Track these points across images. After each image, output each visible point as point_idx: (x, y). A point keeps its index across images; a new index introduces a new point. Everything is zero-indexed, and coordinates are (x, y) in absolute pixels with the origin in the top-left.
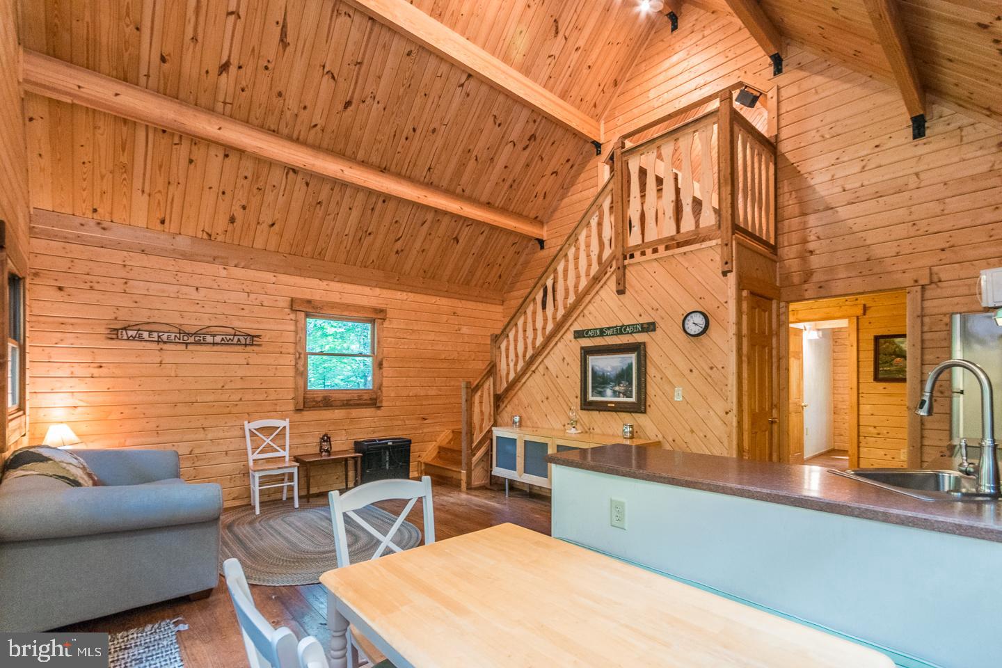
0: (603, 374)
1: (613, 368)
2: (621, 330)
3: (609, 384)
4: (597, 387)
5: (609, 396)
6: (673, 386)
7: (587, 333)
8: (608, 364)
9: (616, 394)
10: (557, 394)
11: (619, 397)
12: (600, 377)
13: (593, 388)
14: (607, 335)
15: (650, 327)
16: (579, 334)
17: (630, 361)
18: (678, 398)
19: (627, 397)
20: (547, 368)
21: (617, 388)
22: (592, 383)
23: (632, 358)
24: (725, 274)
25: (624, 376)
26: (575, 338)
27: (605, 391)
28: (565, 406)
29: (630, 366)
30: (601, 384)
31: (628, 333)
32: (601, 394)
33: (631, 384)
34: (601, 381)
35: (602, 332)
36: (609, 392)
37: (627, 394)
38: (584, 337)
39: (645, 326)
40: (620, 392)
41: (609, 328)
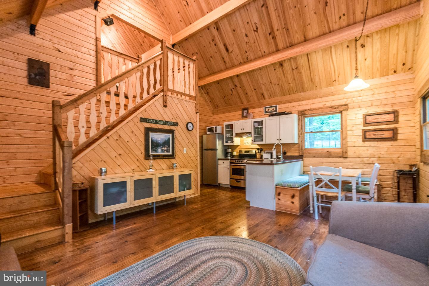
0: (157, 142)
1: (161, 139)
2: (165, 123)
3: (159, 146)
4: (154, 148)
5: (160, 152)
6: (183, 148)
7: (148, 121)
8: (159, 137)
9: (163, 151)
10: (128, 152)
11: (164, 152)
12: (155, 143)
13: (152, 148)
14: (159, 124)
15: (176, 124)
16: (143, 120)
17: (169, 137)
18: (185, 152)
19: (168, 152)
20: (120, 136)
21: (163, 148)
22: (152, 146)
23: (170, 136)
24: (197, 113)
25: (166, 143)
26: (141, 121)
27: (158, 150)
28: (133, 159)
29: (169, 139)
30: (156, 146)
31: (168, 125)
32: (156, 151)
33: (169, 147)
34: (156, 145)
35: (156, 122)
36: (159, 150)
37: (168, 151)
38: (147, 122)
39: (175, 123)
40: (165, 150)
41: (160, 121)
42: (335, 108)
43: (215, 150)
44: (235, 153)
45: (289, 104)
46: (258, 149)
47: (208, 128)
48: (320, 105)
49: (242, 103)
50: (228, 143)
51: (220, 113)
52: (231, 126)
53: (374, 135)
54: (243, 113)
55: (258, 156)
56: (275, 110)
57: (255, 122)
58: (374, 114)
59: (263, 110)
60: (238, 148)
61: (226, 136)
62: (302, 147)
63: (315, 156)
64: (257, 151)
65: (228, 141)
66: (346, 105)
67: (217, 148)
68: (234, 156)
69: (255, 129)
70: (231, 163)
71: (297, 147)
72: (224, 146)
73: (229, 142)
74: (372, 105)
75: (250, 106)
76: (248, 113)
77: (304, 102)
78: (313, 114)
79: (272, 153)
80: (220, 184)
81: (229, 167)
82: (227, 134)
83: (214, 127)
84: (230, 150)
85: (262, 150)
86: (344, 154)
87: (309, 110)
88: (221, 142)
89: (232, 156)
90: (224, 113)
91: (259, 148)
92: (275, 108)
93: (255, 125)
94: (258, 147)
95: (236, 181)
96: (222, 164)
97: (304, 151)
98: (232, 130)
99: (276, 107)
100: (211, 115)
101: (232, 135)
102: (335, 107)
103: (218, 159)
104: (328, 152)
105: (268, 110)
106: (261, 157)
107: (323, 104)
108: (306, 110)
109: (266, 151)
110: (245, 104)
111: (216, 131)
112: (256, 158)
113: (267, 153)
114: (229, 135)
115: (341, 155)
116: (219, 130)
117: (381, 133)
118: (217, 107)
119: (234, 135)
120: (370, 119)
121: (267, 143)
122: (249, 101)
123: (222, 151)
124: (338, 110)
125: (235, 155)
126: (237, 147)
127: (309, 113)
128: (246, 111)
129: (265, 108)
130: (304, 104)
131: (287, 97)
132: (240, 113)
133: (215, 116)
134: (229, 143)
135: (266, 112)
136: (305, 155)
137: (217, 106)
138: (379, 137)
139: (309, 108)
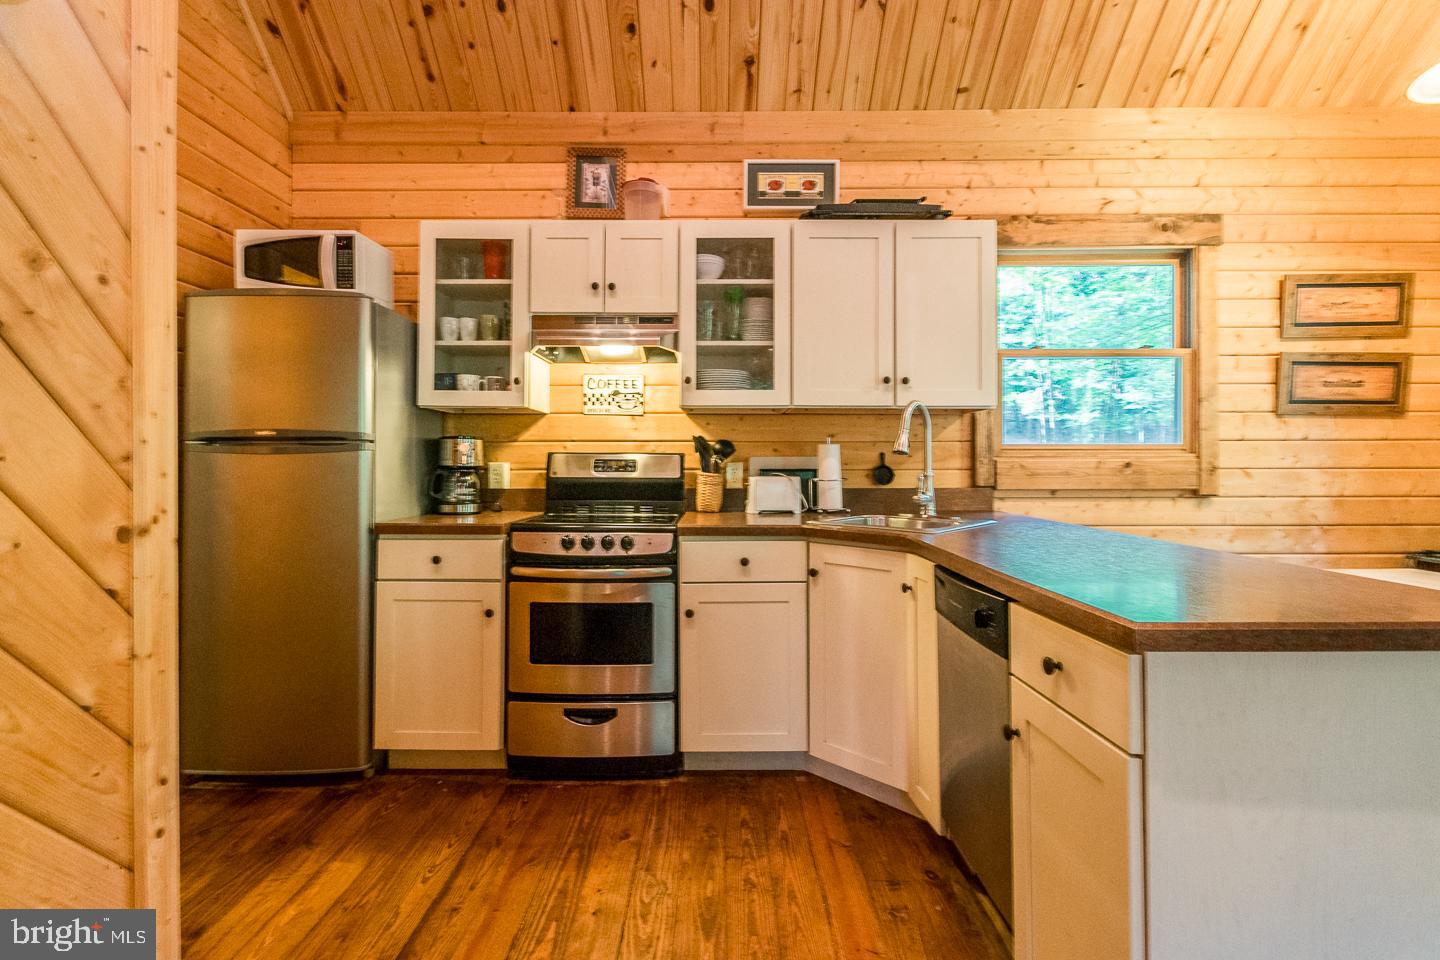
42: (1165, 228)
43: (348, 441)
44: (505, 474)
45: (914, 168)
46: (701, 445)
47: (244, 237)
48: (1084, 201)
49: (572, 109)
50: (454, 386)
51: (368, 153)
52: (495, 255)
53: (1326, 384)
54: (577, 181)
55: (706, 491)
56: (820, 188)
57: (704, 246)
58: (1331, 283)
59: (730, 181)
60: (526, 435)
61: (439, 336)
62: (989, 437)
63: (1053, 492)
64: (693, 460)
65: (453, 377)
66: (1215, 218)
67: (366, 427)
68: (499, 493)
69: (703, 293)
70: (513, 558)
71: (957, 435)
72: (419, 413)
73: (467, 380)
74: (1313, 240)
75: (640, 137)
76: (617, 184)
77: (998, 172)
78: (1053, 243)
79: (815, 472)
80: (385, 754)
81: (494, 596)
82: (450, 323)
83: (328, 238)
84: (467, 451)
85: (727, 449)
86: (1204, 476)
87: (1029, 217)
88: (395, 377)
89: (488, 498)
90: (400, 153)
91: (707, 437)
92: (819, 178)
93: (704, 268)
94: (698, 432)
95: (568, 713)
96: (426, 569)
97: (1003, 463)
98: (508, 288)
99: (828, 171)
100: (275, 151)
101: (503, 330)
102: (1163, 220)
103: (377, 531)
104: (1128, 465)
105: (776, 185)
106: (734, 499)
107: (1097, 194)
108: (1015, 218)
109: (756, 463)
110: (597, 121)
111: (345, 276)
112: (693, 508)
113: (765, 472)
114: (462, 330)
115: (1190, 483)
116: (372, 279)
117: (1351, 374)
118: (331, 95)
119: (521, 326)
120: (1314, 304)
121: (802, 400)
122: (629, 98)
123: (407, 456)
124: (1180, 241)
125: (506, 485)
126: (527, 427)
127: (1029, 238)
128: (603, 171)
129: (754, 170)
130: (998, 181)
131: (899, 125)
132: (556, 175)
133: (310, 174)
134: (470, 393)
135: (755, 197)
136: (1004, 482)
137: (342, 89)
138: (1342, 393)
139: (1028, 210)
